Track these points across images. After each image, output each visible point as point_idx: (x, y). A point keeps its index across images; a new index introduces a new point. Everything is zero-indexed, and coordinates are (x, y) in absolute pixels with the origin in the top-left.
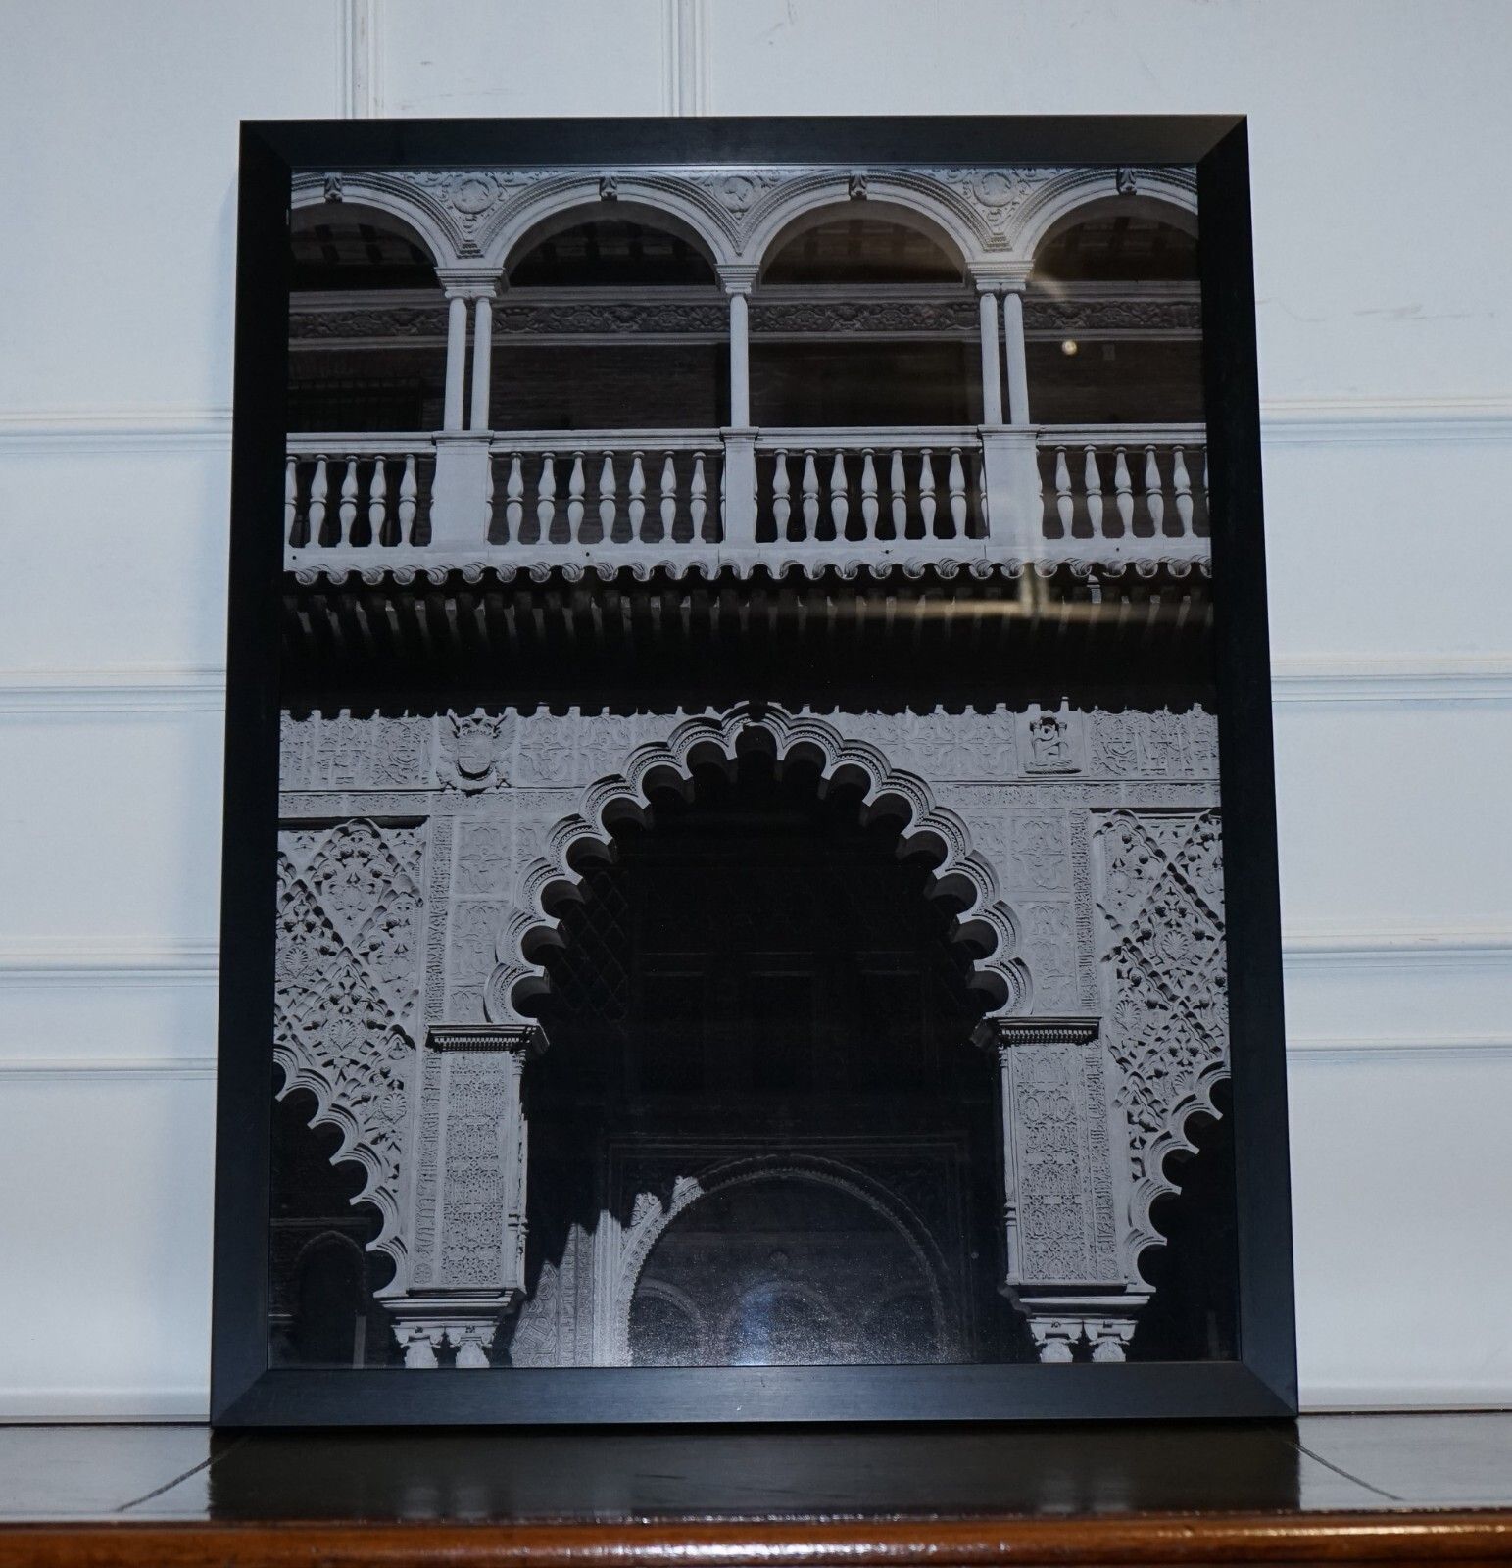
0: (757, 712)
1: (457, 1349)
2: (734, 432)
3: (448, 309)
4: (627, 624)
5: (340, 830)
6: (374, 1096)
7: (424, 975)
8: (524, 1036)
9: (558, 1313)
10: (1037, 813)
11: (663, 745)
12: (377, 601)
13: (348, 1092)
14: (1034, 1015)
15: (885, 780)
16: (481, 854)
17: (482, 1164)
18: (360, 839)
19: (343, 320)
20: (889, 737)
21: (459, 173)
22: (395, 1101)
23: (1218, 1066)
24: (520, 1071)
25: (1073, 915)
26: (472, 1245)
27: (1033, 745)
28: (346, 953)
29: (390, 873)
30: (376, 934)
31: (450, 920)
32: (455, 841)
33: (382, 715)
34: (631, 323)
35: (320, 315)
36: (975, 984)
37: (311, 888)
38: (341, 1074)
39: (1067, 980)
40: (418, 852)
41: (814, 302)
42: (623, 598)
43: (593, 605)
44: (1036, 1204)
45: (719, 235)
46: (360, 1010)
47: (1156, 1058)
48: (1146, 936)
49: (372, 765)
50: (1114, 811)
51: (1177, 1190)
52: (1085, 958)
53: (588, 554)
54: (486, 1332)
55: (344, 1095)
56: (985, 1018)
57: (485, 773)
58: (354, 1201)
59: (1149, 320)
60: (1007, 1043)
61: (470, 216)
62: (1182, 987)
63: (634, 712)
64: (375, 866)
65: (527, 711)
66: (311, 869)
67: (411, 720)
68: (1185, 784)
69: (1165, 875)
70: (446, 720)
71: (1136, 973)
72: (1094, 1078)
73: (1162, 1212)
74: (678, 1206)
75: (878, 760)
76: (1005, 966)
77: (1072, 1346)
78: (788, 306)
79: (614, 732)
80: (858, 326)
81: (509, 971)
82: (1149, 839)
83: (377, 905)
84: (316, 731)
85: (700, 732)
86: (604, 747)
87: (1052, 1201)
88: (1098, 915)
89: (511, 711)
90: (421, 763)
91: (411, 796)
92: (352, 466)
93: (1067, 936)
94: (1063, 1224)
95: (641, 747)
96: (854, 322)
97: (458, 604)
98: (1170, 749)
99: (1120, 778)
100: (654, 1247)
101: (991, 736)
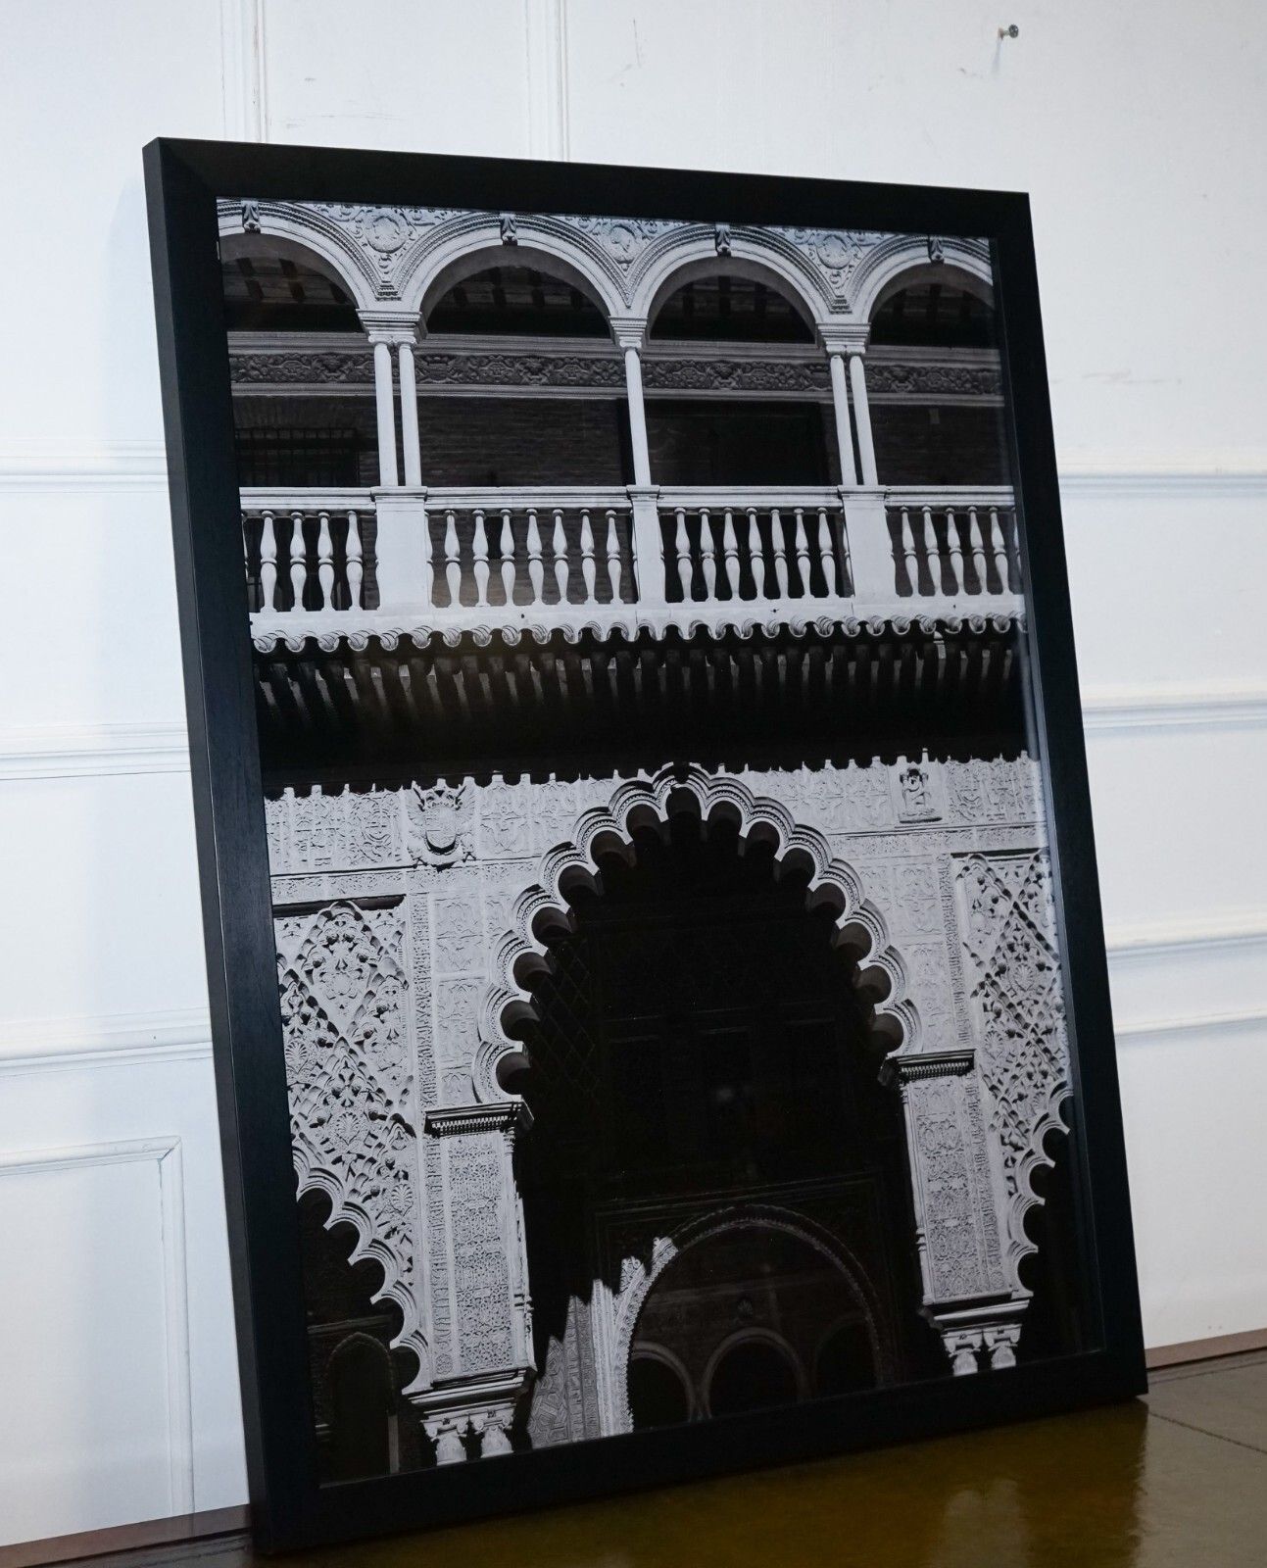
0: (681, 773)
1: (482, 1435)
2: (639, 490)
3: (373, 355)
4: (563, 687)
5: (323, 914)
6: (381, 1190)
7: (416, 1060)
8: (511, 1114)
9: (566, 1386)
10: (912, 860)
11: (604, 810)
12: (335, 670)
13: (358, 1188)
14: (924, 1053)
15: (791, 836)
16: (456, 930)
17: (487, 1247)
18: (344, 923)
19: (274, 364)
20: (791, 793)
21: (370, 208)
22: (403, 1191)
23: (1061, 1086)
24: (511, 1150)
25: (946, 955)
26: (484, 1329)
27: (904, 795)
28: (342, 1043)
29: (376, 957)
30: (368, 1022)
31: (434, 1001)
32: (432, 918)
33: (352, 790)
34: (541, 376)
35: (251, 357)
36: (877, 1026)
37: (303, 977)
38: (350, 1170)
39: (947, 1016)
40: (398, 933)
41: (696, 359)
42: (557, 661)
43: (532, 669)
44: (939, 1228)
45: (610, 286)
46: (361, 1104)
47: (1017, 1082)
48: (1002, 971)
49: (347, 844)
50: (970, 855)
51: (1042, 1201)
52: (959, 995)
53: (523, 616)
54: (505, 1414)
55: (354, 1191)
56: (887, 1058)
57: (452, 847)
58: (374, 1299)
59: (962, 386)
60: (906, 1079)
61: (384, 255)
62: (1032, 1016)
63: (577, 778)
64: (360, 950)
65: (483, 781)
66: (300, 957)
67: (379, 794)
68: (1019, 827)
69: (1012, 913)
70: (410, 792)
71: (997, 1005)
72: (974, 1106)
73: (1033, 1222)
74: (659, 1266)
75: (784, 816)
76: (899, 1008)
77: (975, 1354)
78: (674, 362)
79: (562, 799)
80: (734, 384)
81: (492, 1049)
82: (997, 880)
83: (366, 992)
85: (635, 796)
86: (555, 815)
87: (951, 1223)
88: (965, 954)
89: (469, 781)
90: (392, 839)
91: (386, 874)
92: (298, 523)
93: (943, 975)
94: (961, 1244)
95: (587, 813)
96: (730, 380)
97: (411, 670)
98: (1006, 795)
99: (972, 824)
100: (642, 1309)
101: (871, 789)
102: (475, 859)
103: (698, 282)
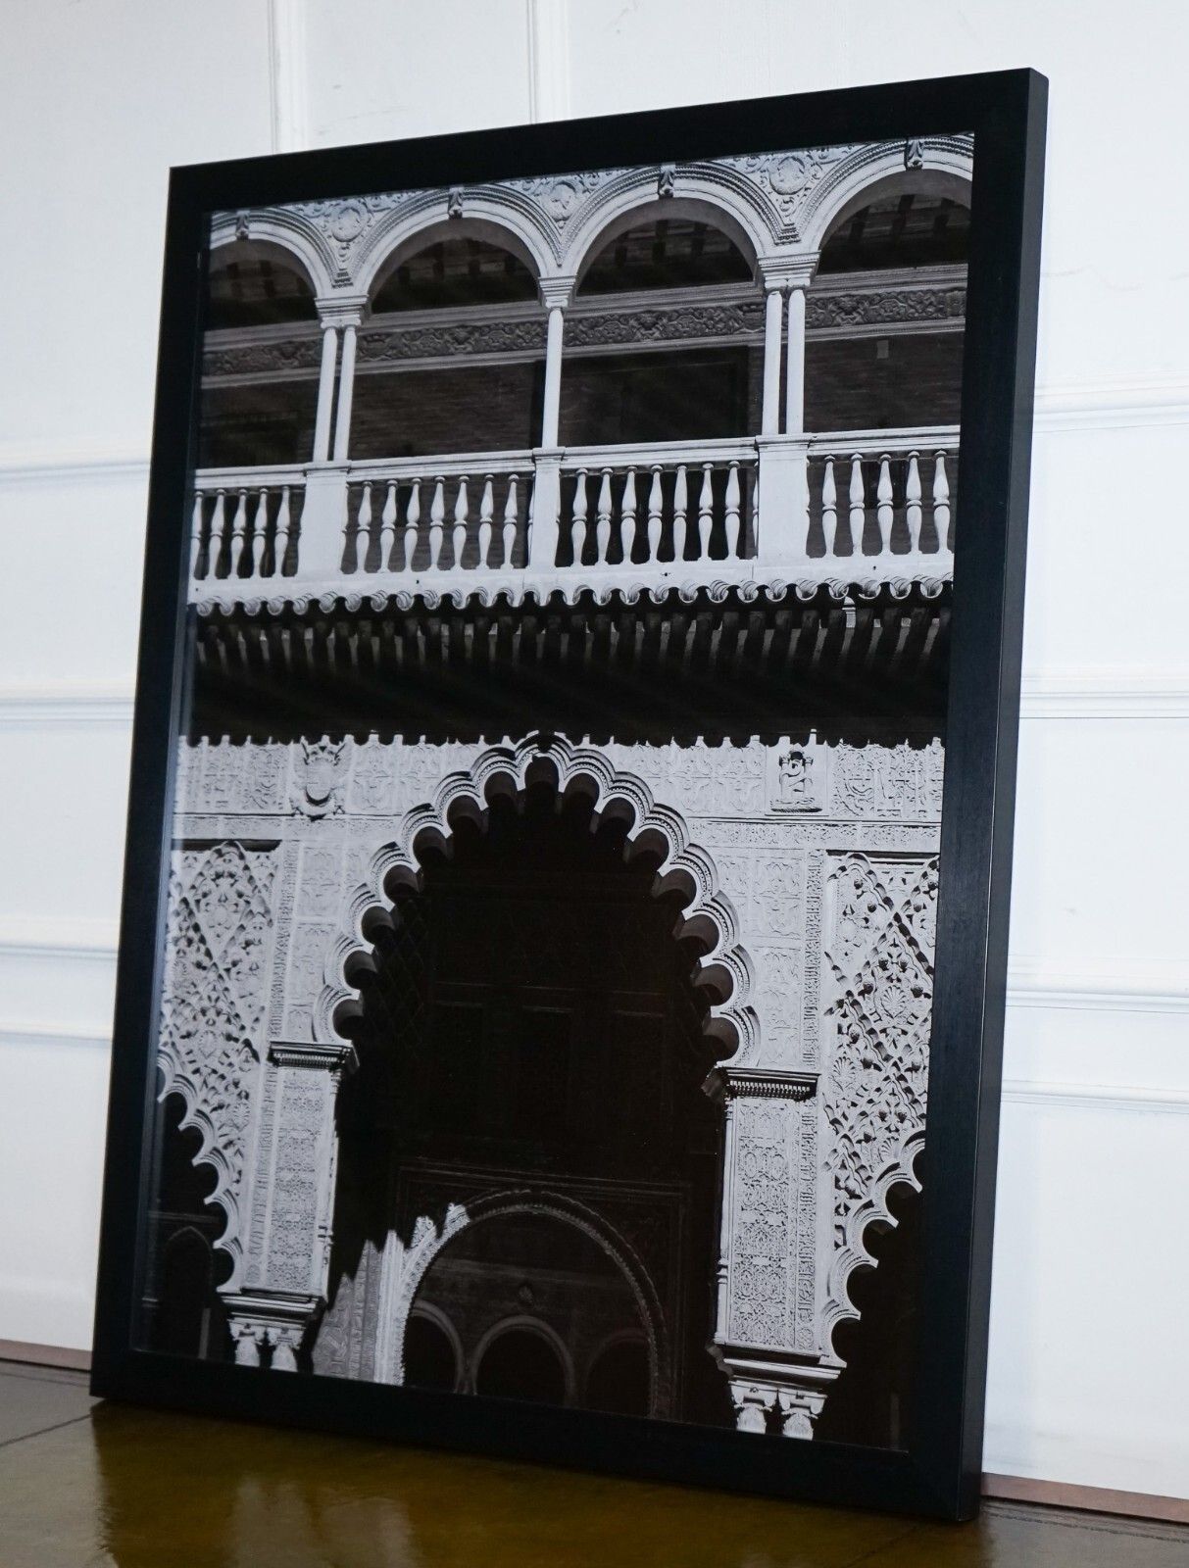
0: (545, 743)
1: (274, 1348)
2: (545, 453)
3: (322, 340)
4: (445, 652)
5: (216, 851)
6: (226, 1104)
7: (270, 993)
8: (340, 1056)
9: (350, 1324)
10: (779, 854)
11: (466, 775)
12: (254, 631)
13: (209, 1098)
14: (759, 1068)
15: (648, 815)
16: (318, 878)
17: (302, 1176)
18: (230, 861)
19: (244, 356)
20: (655, 769)
21: (338, 201)
22: (242, 1110)
23: (918, 1136)
24: (335, 1090)
25: (803, 963)
26: (290, 1251)
27: (780, 781)
28: (214, 968)
29: (250, 894)
30: (237, 952)
31: (291, 940)
32: (300, 864)
33: (254, 741)
34: (467, 345)
35: (226, 352)
36: (710, 1031)
37: (192, 905)
38: (205, 1082)
39: (792, 1032)
40: (272, 875)
41: (620, 312)
42: (443, 625)
43: (419, 633)
44: (746, 1263)
45: (544, 247)
46: (222, 1026)
47: (866, 1121)
48: (867, 990)
49: (242, 790)
50: (849, 854)
51: (874, 1263)
52: (810, 1011)
53: (418, 582)
54: (296, 1335)
55: (205, 1101)
56: (716, 1067)
57: (325, 800)
58: (207, 1200)
59: (924, 311)
60: (733, 1094)
61: (344, 245)
62: (896, 1047)
63: (446, 741)
64: (239, 886)
65: (361, 739)
66: (193, 887)
67: (275, 747)
68: (918, 827)
69: (890, 925)
70: (299, 746)
71: (855, 1029)
72: (808, 1138)
73: (859, 1283)
74: (450, 1231)
75: (644, 794)
76: (738, 1014)
77: (766, 1413)
78: (598, 317)
79: (428, 761)
80: (657, 334)
81: (333, 993)
82: (879, 885)
83: (238, 924)
85: (496, 762)
86: (420, 776)
87: (760, 1261)
88: (826, 964)
89: (349, 738)
90: (279, 788)
91: (269, 821)
92: (243, 499)
93: (796, 986)
94: (769, 1287)
95: (449, 776)
96: (654, 330)
97: (315, 633)
98: (906, 787)
99: (857, 818)
100: (428, 1269)
101: (743, 770)
102: (344, 813)
103: (635, 230)
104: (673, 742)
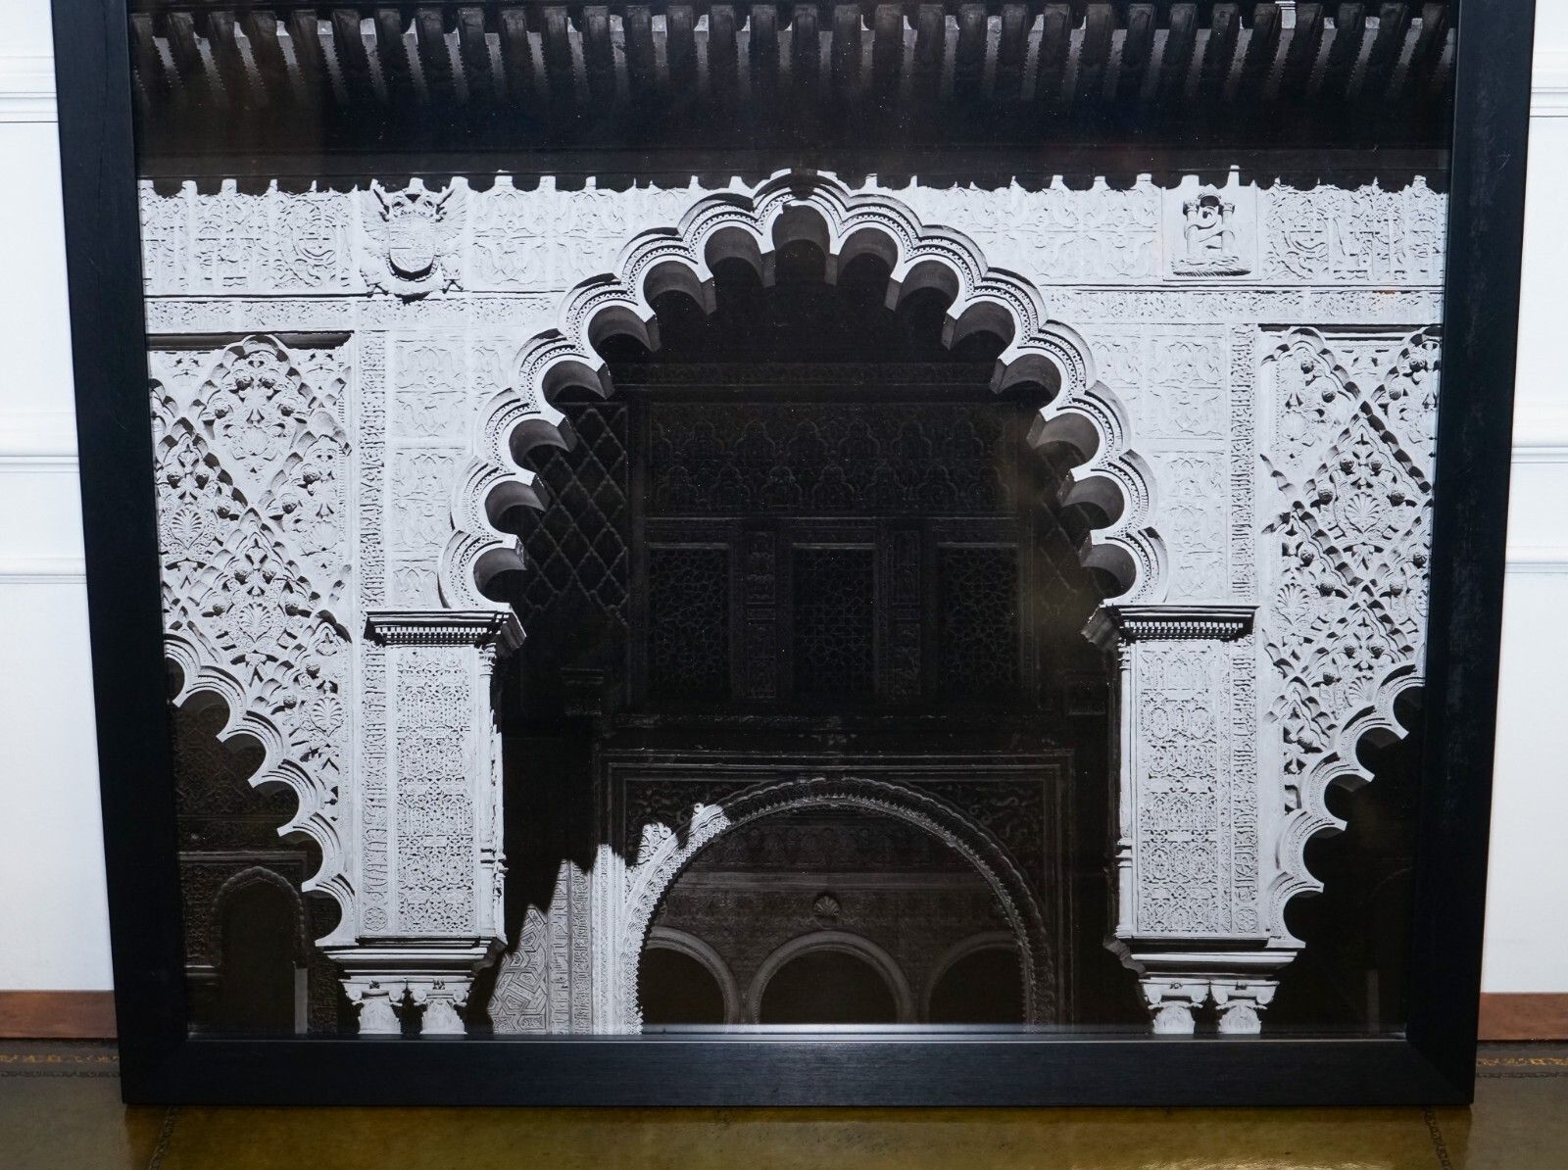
0: (802, 186)
1: (424, 1008)
4: (619, 57)
5: (233, 350)
6: (299, 701)
7: (357, 546)
8: (492, 626)
9: (547, 967)
10: (1187, 330)
11: (671, 232)
13: (266, 695)
14: (1166, 604)
15: (979, 283)
16: (426, 383)
17: (444, 786)
18: (262, 363)
20: (987, 221)
22: (328, 707)
23: (1407, 670)
24: (489, 671)
25: (1228, 470)
26: (435, 885)
27: (1186, 235)
28: (251, 516)
29: (305, 409)
30: (290, 492)
31: (387, 473)
32: (390, 365)
33: (282, 188)
36: (1092, 561)
37: (199, 429)
38: (256, 673)
39: (1215, 557)
40: (340, 381)
42: (612, 17)
43: (571, 28)
44: (1158, 840)
46: (275, 594)
47: (1327, 659)
48: (1324, 500)
49: (271, 260)
50: (1293, 329)
51: (1341, 825)
52: (1240, 530)
54: (459, 989)
56: (1102, 606)
57: (426, 272)
58: (282, 831)
60: (1130, 638)
62: (1367, 568)
63: (632, 185)
64: (283, 399)
65: (482, 184)
66: (197, 403)
67: (321, 196)
68: (1392, 292)
69: (1356, 417)
70: (369, 195)
71: (1308, 549)
72: (1243, 685)
73: (1319, 851)
74: (697, 840)
75: (971, 255)
76: (1132, 538)
77: (1194, 1012)
79: (604, 213)
81: (469, 541)
82: (1337, 368)
83: (289, 453)
84: (191, 210)
85: (723, 214)
86: (591, 235)
87: (1179, 837)
88: (1262, 471)
89: (459, 183)
90: (338, 257)
91: (327, 304)
93: (1218, 500)
94: (1191, 865)
95: (643, 235)
97: (379, 26)
98: (1375, 241)
99: (1304, 282)
100: (668, 889)
101: (1127, 221)
102: (461, 290)
104: (1014, 183)
